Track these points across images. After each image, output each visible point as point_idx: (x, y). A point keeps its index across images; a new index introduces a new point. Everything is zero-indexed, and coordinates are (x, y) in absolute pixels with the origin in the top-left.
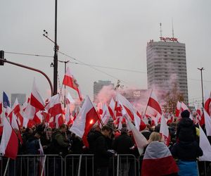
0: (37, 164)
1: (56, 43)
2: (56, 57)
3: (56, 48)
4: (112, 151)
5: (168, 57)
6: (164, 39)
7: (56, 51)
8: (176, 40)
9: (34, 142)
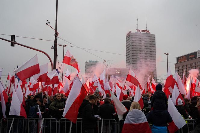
0: (36, 125)
1: (56, 30)
2: (56, 41)
3: (56, 34)
4: (97, 116)
5: (142, 44)
6: (139, 31)
7: (56, 37)
8: (148, 31)
9: (34, 107)
